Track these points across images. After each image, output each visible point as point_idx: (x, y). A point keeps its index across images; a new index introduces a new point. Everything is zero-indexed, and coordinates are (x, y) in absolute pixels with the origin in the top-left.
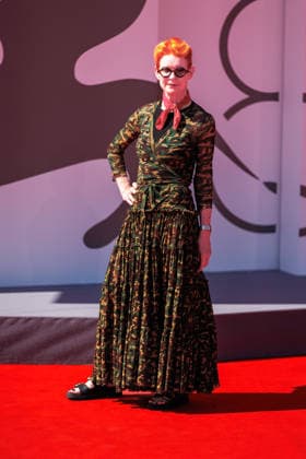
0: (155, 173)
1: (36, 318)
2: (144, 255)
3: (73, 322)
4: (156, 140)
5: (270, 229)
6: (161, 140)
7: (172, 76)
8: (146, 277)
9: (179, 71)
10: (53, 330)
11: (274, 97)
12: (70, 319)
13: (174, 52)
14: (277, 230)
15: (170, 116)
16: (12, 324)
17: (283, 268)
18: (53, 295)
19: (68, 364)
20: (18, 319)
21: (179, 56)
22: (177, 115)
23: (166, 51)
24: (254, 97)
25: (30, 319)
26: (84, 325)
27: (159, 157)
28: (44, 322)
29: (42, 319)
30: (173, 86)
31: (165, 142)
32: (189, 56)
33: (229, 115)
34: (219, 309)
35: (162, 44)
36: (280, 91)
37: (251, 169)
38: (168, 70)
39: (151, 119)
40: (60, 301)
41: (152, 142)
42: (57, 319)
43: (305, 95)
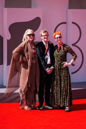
2: (58, 78)
4: (58, 53)
7: (59, 39)
8: (59, 82)
9: (60, 37)
13: (57, 34)
21: (58, 34)
27: (59, 56)
32: (60, 34)
43: (72, 44)
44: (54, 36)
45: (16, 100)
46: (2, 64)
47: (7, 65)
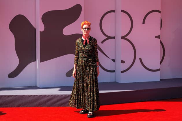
0: (86, 56)
1: (54, 95)
3: (63, 96)
5: (114, 71)
6: (86, 47)
7: (86, 30)
9: (88, 29)
10: (58, 98)
11: (114, 38)
12: (63, 95)
13: (87, 24)
14: (115, 71)
15: (86, 41)
16: (48, 96)
17: (117, 81)
18: (58, 89)
19: (62, 106)
20: (49, 95)
22: (88, 40)
23: (85, 24)
24: (109, 38)
25: (52, 95)
26: (66, 96)
28: (56, 96)
29: (56, 95)
30: (86, 32)
31: (87, 48)
33: (102, 42)
34: (100, 92)
35: (83, 22)
36: (115, 36)
37: (108, 56)
38: (85, 28)
39: (81, 43)
40: (60, 90)
41: (84, 48)
42: (59, 95)
43: (122, 37)
44: (82, 25)
45: (46, 103)
46: (36, 60)
47: (40, 62)
